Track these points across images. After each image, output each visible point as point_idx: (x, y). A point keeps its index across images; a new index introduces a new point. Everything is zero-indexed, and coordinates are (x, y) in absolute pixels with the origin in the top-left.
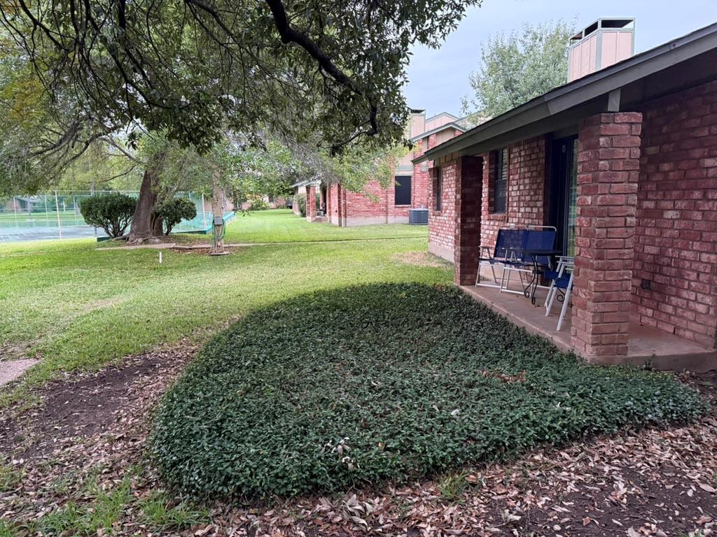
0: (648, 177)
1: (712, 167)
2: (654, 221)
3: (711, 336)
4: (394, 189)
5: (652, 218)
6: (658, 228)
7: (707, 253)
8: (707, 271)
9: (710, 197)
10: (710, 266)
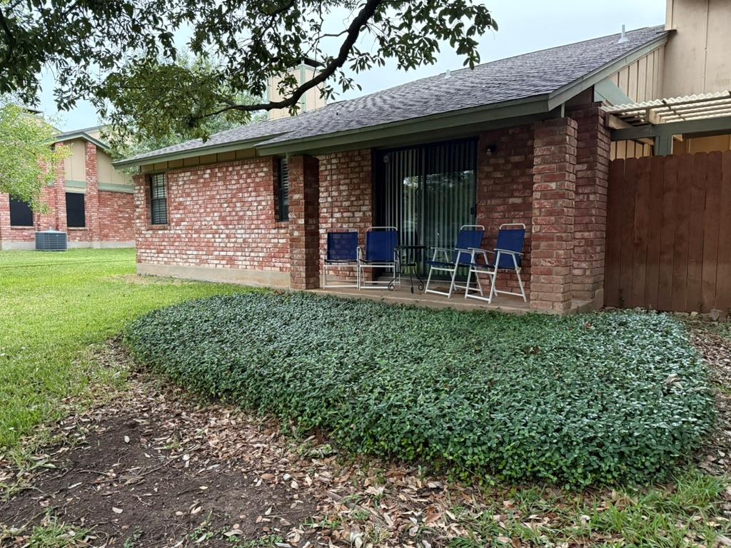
0: (512, 180)
1: (580, 171)
2: (522, 213)
3: (588, 291)
4: (8, 205)
5: (520, 211)
6: (526, 218)
7: (580, 231)
8: (581, 244)
9: (580, 191)
10: (583, 241)
